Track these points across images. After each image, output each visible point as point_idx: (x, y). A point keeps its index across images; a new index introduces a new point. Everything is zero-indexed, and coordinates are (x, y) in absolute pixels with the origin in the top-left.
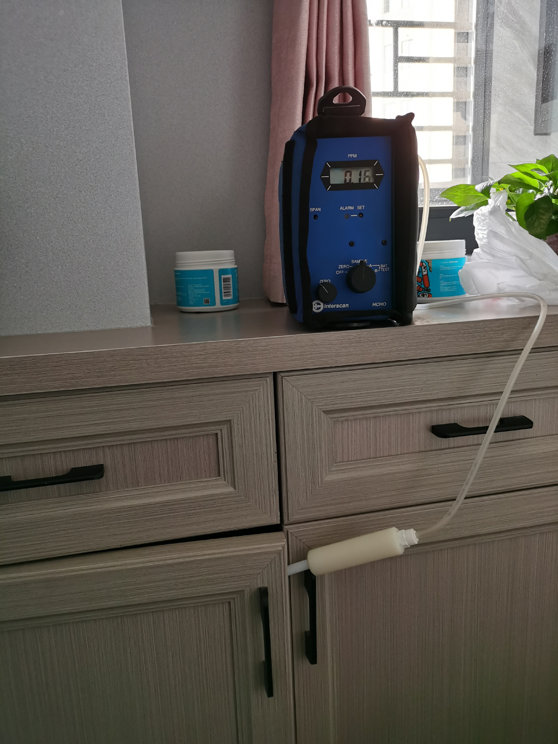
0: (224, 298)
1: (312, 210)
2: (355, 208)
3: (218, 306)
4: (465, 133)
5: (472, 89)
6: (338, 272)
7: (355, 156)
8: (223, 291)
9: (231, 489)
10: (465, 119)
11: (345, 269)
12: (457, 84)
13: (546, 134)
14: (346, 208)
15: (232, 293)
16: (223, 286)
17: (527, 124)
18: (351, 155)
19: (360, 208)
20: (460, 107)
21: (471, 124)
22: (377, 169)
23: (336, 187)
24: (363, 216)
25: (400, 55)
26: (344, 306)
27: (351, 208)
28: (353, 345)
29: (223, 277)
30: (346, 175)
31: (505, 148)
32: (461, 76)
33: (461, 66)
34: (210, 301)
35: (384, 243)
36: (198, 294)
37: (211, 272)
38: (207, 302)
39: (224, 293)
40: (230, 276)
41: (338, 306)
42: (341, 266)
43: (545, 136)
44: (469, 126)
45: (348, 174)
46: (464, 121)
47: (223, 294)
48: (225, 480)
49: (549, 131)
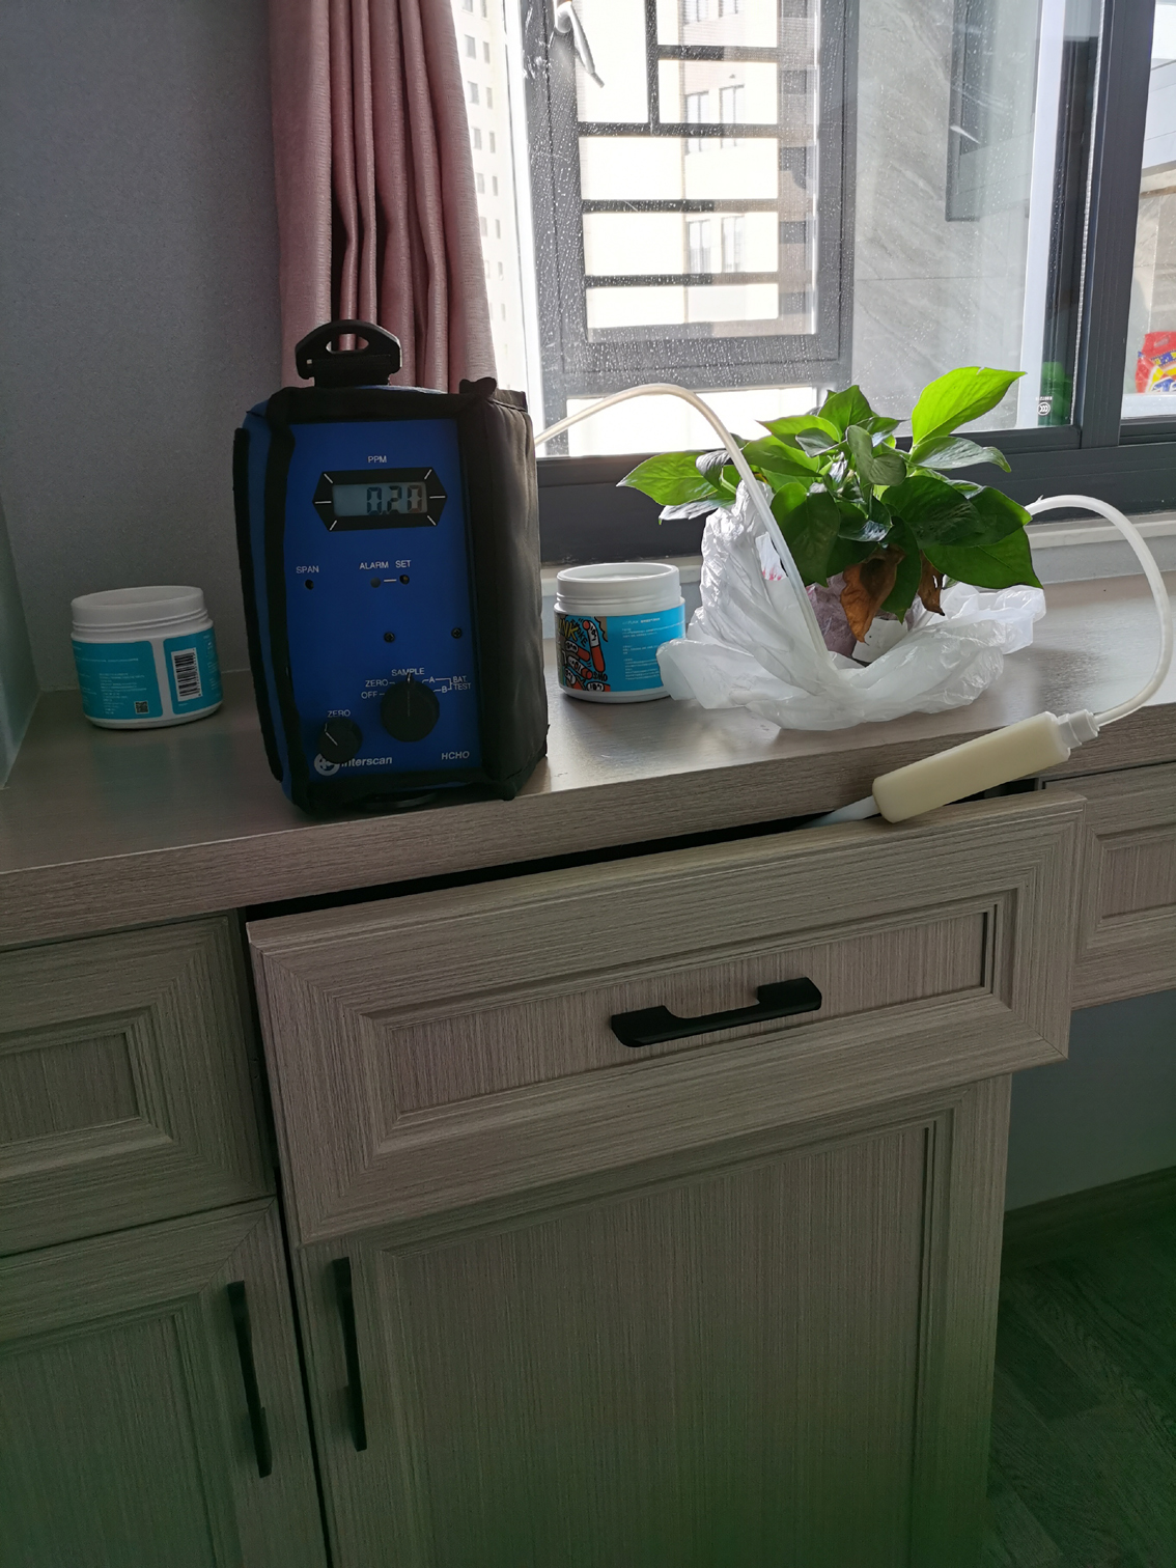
0: (181, 699)
1: (301, 570)
2: (392, 564)
3: (168, 714)
4: (805, 215)
5: (815, 120)
6: (364, 695)
7: (383, 460)
8: (178, 684)
9: (165, 1139)
10: (804, 186)
11: (378, 688)
12: (784, 107)
13: (971, 219)
14: (373, 565)
15: (199, 686)
16: (176, 674)
17: (932, 198)
18: (375, 459)
19: (400, 564)
20: (791, 160)
21: (815, 198)
22: (434, 486)
23: (350, 523)
24: (408, 581)
25: (661, 42)
26: (383, 761)
27: (384, 565)
28: (400, 843)
29: (174, 654)
30: (369, 497)
31: (886, 249)
32: (794, 91)
33: (792, 68)
34: (150, 705)
35: (458, 634)
36: (122, 694)
37: (144, 648)
38: (143, 708)
39: (180, 687)
40: (193, 651)
41: (370, 762)
42: (370, 683)
43: (968, 223)
44: (811, 201)
45: (374, 494)
46: (801, 190)
47: (178, 691)
48: (150, 1122)
49: (976, 214)
